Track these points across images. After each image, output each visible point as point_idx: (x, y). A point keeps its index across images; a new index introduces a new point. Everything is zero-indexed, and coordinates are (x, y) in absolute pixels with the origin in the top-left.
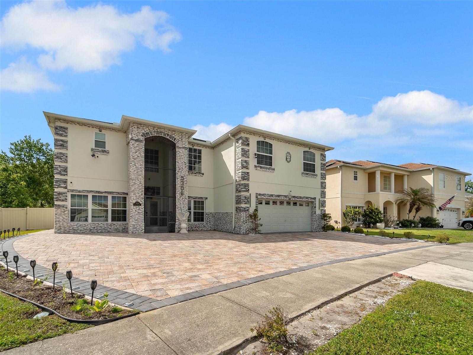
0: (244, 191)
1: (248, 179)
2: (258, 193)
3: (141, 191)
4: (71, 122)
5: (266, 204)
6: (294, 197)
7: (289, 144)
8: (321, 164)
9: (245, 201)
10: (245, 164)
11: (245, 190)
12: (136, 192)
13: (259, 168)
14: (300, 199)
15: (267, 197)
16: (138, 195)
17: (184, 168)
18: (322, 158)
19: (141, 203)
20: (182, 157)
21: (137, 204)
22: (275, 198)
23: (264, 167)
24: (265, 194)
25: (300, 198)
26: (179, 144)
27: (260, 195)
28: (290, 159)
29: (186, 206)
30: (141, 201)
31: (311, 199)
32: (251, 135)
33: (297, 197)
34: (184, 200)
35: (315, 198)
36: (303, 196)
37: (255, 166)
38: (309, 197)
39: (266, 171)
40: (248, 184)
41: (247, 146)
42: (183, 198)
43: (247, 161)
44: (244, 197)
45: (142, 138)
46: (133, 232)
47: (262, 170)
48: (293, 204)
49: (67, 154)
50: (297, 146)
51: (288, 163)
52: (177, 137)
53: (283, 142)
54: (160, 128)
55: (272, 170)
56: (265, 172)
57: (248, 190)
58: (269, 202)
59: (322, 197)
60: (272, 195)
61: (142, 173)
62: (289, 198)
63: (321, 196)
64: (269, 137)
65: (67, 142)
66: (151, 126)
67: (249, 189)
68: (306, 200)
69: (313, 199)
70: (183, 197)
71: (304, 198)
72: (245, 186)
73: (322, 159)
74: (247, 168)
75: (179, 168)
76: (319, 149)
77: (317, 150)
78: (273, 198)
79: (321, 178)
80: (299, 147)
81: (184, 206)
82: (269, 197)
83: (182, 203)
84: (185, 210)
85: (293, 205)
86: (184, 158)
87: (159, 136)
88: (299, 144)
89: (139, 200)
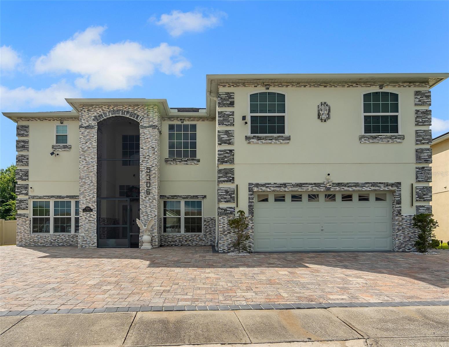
0: (224, 181)
1: (232, 161)
2: (254, 182)
3: (92, 192)
4: (33, 118)
5: (276, 200)
6: (339, 184)
7: (325, 86)
8: (416, 113)
9: (225, 198)
10: (226, 136)
11: (226, 179)
12: (86, 194)
13: (255, 141)
14: (354, 188)
15: (272, 189)
16: (88, 198)
17: (151, 155)
18: (418, 100)
19: (92, 208)
20: (149, 140)
21: (87, 210)
22: (290, 189)
23: (266, 137)
24: (270, 184)
25: (355, 186)
26: (144, 123)
27: (257, 185)
28: (328, 114)
29: (154, 209)
30: (92, 206)
31: (387, 185)
32: (238, 86)
33: (348, 183)
34: (151, 201)
35: (400, 183)
36: (364, 182)
37: (247, 138)
38: (380, 183)
39: (271, 143)
40: (232, 169)
41: (229, 107)
42: (150, 199)
43: (230, 131)
44: (224, 191)
45: (94, 123)
46: (82, 246)
47: (262, 142)
48: (343, 198)
49: (28, 156)
50: (346, 88)
51: (324, 123)
52: (141, 114)
53: (310, 87)
54: (117, 106)
55: (283, 140)
56: (270, 145)
57: (232, 178)
58: (284, 197)
59: (419, 181)
60: (285, 185)
61: (94, 169)
62: (326, 187)
63: (417, 178)
64: (276, 84)
65: (28, 142)
66: (105, 105)
67: (233, 178)
68: (373, 188)
69: (392, 185)
70: (150, 197)
71: (367, 185)
72: (226, 173)
73: (420, 101)
74: (230, 144)
75: (143, 156)
76: (410, 82)
77: (405, 87)
78: (286, 189)
79: (417, 141)
80: (351, 88)
81: (152, 210)
82: (278, 189)
83: (148, 206)
84: (153, 216)
85: (342, 200)
86: (152, 140)
87: (116, 116)
88: (352, 82)
89: (90, 204)
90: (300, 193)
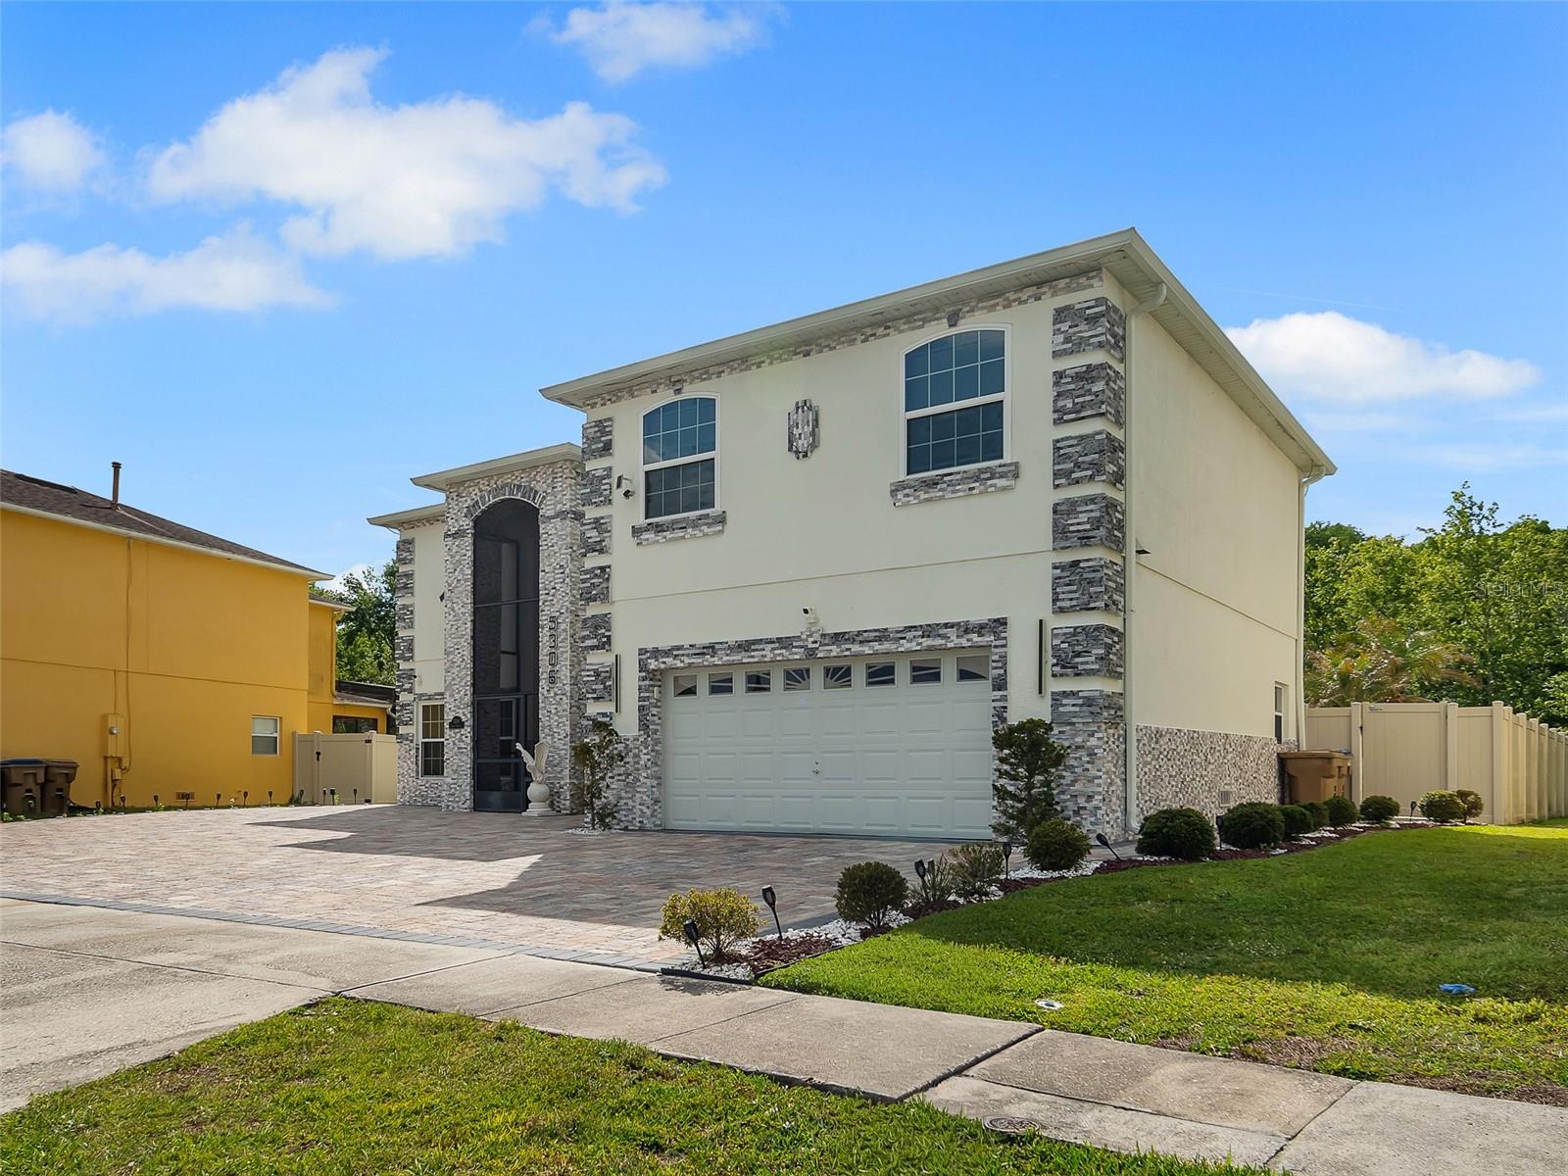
0: (592, 648)
1: (604, 596)
2: (650, 646)
3: (464, 682)
4: (419, 521)
5: (714, 690)
6: (838, 638)
7: (807, 354)
8: (1056, 384)
9: (594, 691)
10: (594, 533)
11: (594, 642)
12: (455, 687)
13: (650, 536)
14: (877, 646)
15: (687, 661)
16: (457, 696)
17: (557, 586)
18: (1061, 338)
19: (464, 719)
20: (556, 548)
21: (457, 723)
22: (725, 658)
23: (674, 522)
24: (679, 648)
25: (878, 639)
26: (546, 511)
27: (656, 653)
28: (813, 434)
29: (564, 719)
30: (465, 715)
31: (966, 631)
32: (619, 399)
33: (859, 633)
34: (558, 698)
35: (1002, 622)
36: (901, 625)
37: (636, 531)
38: (946, 625)
39: (683, 537)
40: (606, 615)
41: (601, 456)
42: (556, 694)
43: (603, 518)
44: (592, 673)
45: (467, 524)
46: (448, 806)
47: (665, 537)
48: (870, 675)
49: (412, 605)
50: (859, 348)
51: (803, 462)
52: (540, 487)
53: (771, 363)
54: (501, 475)
55: (709, 525)
56: (681, 545)
57: (605, 639)
58: (730, 681)
59: (1062, 610)
60: (712, 648)
61: (466, 629)
62: (804, 647)
63: (1054, 601)
64: (696, 374)
65: (412, 574)
66: (482, 478)
67: (609, 637)
68: (927, 642)
69: (981, 629)
70: (556, 689)
71: (909, 635)
72: (596, 628)
73: (1067, 340)
74: (601, 551)
75: (546, 589)
76: (1039, 284)
77: (1026, 302)
78: (716, 660)
79: (1056, 475)
80: (873, 342)
81: (560, 720)
82: (697, 660)
83: (553, 711)
84: (562, 737)
85: (870, 684)
86: (560, 549)
87: (503, 500)
88: (873, 325)
89: (461, 711)
90: (765, 669)
